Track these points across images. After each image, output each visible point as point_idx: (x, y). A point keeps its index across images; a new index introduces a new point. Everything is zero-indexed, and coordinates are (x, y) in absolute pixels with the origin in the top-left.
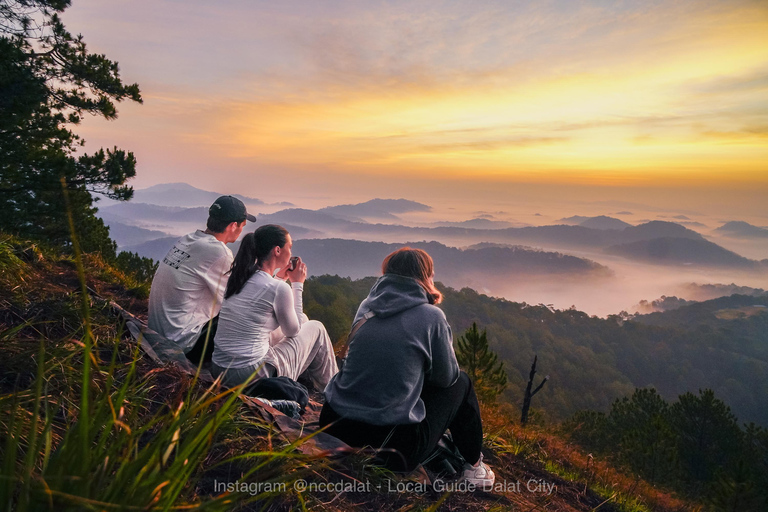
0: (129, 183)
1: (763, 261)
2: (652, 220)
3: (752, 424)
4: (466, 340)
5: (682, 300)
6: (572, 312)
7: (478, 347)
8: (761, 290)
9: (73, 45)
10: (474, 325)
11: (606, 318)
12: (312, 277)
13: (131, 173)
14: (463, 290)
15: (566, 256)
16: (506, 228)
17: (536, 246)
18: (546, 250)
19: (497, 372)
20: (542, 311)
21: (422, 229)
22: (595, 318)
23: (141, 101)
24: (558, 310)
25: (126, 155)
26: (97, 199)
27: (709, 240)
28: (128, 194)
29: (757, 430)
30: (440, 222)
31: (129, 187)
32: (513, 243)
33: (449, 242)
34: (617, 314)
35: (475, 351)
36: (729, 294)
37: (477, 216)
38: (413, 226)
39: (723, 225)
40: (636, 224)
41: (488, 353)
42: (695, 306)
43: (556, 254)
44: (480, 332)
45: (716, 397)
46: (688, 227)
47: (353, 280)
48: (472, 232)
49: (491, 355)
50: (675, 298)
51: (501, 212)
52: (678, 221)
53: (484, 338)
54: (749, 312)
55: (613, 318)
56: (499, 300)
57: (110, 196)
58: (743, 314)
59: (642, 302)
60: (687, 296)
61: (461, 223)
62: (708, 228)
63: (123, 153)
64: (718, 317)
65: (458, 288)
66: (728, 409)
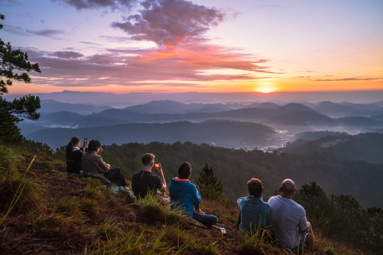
0: (37, 111)
2: (290, 103)
3: (333, 195)
5: (306, 140)
6: (256, 151)
7: (209, 174)
8: (339, 132)
9: (5, 47)
10: (207, 164)
11: (272, 152)
12: (124, 144)
13: (39, 107)
14: (202, 144)
15: (251, 123)
16: (221, 111)
17: (236, 120)
18: (241, 121)
19: (218, 185)
20: (241, 152)
21: (179, 114)
22: (267, 153)
23: (40, 72)
24: (249, 151)
25: (35, 98)
26: (22, 120)
27: (316, 111)
28: (37, 117)
29: (335, 197)
30: (187, 111)
31: (37, 113)
32: (225, 119)
33: (193, 121)
34: (277, 149)
35: (208, 176)
36: (325, 136)
38: (174, 114)
39: (320, 103)
41: (214, 176)
44: (209, 168)
45: (317, 185)
47: (145, 144)
48: (204, 115)
49: (215, 178)
50: (302, 139)
53: (211, 170)
54: (334, 143)
55: (275, 152)
56: (220, 148)
57: (29, 118)
58: (332, 144)
59: (288, 143)
63: (34, 97)
64: (321, 147)
65: (199, 144)
66: (322, 189)
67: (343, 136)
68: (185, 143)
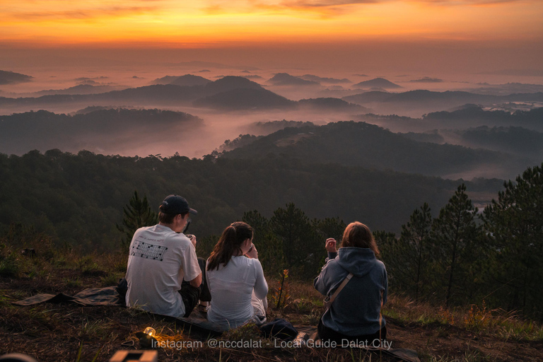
1: (300, 101)
2: (226, 75)
3: (315, 219)
4: (132, 208)
5: (254, 136)
6: (177, 158)
8: (301, 122)
10: (136, 194)
11: (202, 159)
14: (80, 153)
15: (164, 111)
16: (109, 91)
17: (138, 106)
18: (147, 108)
20: (152, 160)
21: (26, 99)
22: (195, 159)
24: (165, 158)
27: (266, 88)
30: (44, 91)
32: (116, 105)
33: (58, 110)
34: (210, 153)
36: (282, 128)
37: (80, 83)
38: (16, 98)
39: (273, 76)
40: (214, 79)
42: (263, 139)
43: (156, 110)
45: (296, 207)
46: (251, 80)
48: (78, 98)
50: (248, 135)
51: (102, 77)
52: (244, 75)
53: (145, 203)
54: (296, 139)
55: (208, 158)
56: (115, 157)
58: (293, 141)
59: (227, 142)
60: (257, 134)
61: (66, 90)
62: (264, 80)
64: (278, 145)
65: (75, 152)
66: (304, 213)
67: (308, 127)
68: (48, 152)
